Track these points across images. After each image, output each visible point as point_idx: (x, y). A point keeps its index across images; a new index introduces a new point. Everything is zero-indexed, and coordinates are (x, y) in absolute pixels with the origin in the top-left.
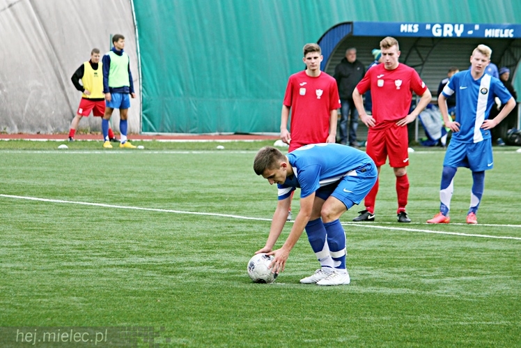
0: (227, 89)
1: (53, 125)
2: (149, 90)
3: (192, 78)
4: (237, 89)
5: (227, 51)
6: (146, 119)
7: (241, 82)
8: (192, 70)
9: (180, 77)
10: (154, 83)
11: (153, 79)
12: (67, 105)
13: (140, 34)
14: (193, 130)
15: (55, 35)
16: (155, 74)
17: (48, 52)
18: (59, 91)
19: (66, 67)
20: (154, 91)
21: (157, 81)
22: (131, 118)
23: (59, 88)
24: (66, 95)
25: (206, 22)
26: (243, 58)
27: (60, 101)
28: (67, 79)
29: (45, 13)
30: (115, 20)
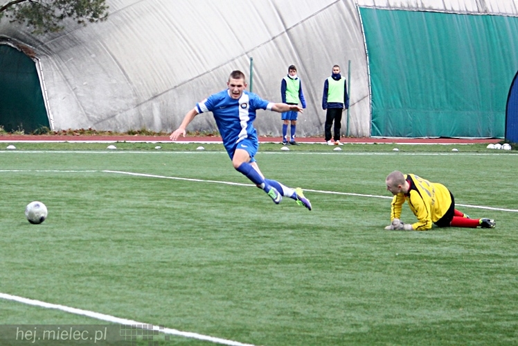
0: (434, 103)
1: (305, 131)
2: (377, 104)
3: (408, 95)
4: (441, 104)
5: (434, 75)
6: (375, 126)
7: (444, 98)
8: (409, 88)
9: (399, 93)
10: (381, 98)
11: (380, 95)
12: (316, 115)
13: (370, 60)
14: (409, 135)
15: (307, 61)
16: (381, 91)
17: (301, 74)
18: (310, 104)
19: (315, 86)
20: (381, 103)
21: (382, 96)
22: (363, 125)
23: (310, 101)
24: (315, 107)
25: (418, 51)
26: (446, 79)
27: (310, 112)
28: (316, 95)
29: (299, 44)
30: (352, 49)
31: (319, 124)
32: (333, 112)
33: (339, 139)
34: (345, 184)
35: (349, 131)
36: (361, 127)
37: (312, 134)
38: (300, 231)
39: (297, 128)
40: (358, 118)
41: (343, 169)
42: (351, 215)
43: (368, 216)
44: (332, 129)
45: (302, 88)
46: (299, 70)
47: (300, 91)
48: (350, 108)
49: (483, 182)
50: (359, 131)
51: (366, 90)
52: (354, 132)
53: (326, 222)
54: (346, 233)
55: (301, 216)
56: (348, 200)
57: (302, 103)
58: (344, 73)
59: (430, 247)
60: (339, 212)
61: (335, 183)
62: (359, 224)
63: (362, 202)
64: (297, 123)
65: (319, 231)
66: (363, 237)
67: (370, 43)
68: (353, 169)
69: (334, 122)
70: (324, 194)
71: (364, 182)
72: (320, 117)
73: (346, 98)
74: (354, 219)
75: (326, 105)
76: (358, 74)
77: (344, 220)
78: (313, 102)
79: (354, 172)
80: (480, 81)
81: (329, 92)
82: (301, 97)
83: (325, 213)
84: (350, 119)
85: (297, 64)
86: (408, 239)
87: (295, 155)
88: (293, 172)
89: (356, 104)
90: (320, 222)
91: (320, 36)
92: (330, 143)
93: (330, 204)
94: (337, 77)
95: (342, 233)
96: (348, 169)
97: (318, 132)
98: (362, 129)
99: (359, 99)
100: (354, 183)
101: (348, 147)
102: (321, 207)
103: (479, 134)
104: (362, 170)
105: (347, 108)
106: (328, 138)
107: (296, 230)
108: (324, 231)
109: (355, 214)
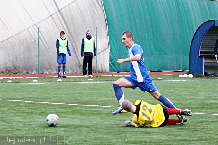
1: (71, 69)
2: (113, 52)
4: (151, 51)
5: (146, 34)
6: (112, 65)
7: (153, 48)
11: (115, 47)
12: (77, 60)
13: (108, 27)
15: (71, 28)
17: (68, 36)
18: (74, 53)
19: (77, 43)
20: (115, 53)
21: (116, 48)
22: (106, 65)
23: (74, 52)
24: (76, 55)
25: (137, 21)
26: (154, 37)
27: (74, 59)
28: (77, 48)
29: (66, 18)
30: (98, 21)
31: (79, 65)
32: (87, 58)
33: (91, 74)
34: (95, 100)
35: (97, 69)
36: (104, 66)
37: (75, 72)
38: (69, 129)
39: (66, 68)
40: (102, 61)
41: (94, 91)
42: (99, 118)
43: (109, 119)
44: (87, 68)
45: (69, 45)
46: (67, 34)
47: (67, 46)
48: (97, 55)
49: (177, 97)
50: (103, 69)
51: (107, 45)
52: (100, 70)
53: (84, 122)
54: (96, 129)
55: (69, 120)
56: (97, 109)
57: (69, 53)
58: (93, 35)
59: (146, 136)
60: (92, 117)
61: (89, 100)
62: (104, 124)
63: (105, 110)
64: (66, 65)
65: (80, 128)
66: (106, 131)
67: (108, 17)
68: (100, 91)
69: (88, 64)
70: (83, 106)
71: (106, 99)
72: (80, 61)
73: (95, 49)
74: (100, 121)
75: (83, 54)
76: (101, 35)
77: (95, 121)
78: (75, 52)
79: (100, 93)
80: (174, 37)
81: (85, 47)
82: (68, 49)
83: (83, 118)
84: (97, 62)
85: (65, 30)
86: (133, 131)
87: (65, 84)
88: (64, 94)
89: (101, 53)
90: (80, 123)
91: (79, 14)
92: (86, 76)
93: (86, 112)
94: (89, 37)
95: (94, 129)
96: (97, 91)
97: (79, 70)
98: (105, 68)
99: (103, 50)
100: (100, 99)
101: (97, 78)
102: (81, 114)
103: (174, 68)
104: (105, 91)
105: (95, 55)
106: (85, 73)
107: (67, 128)
108: (83, 128)
109: (102, 118)
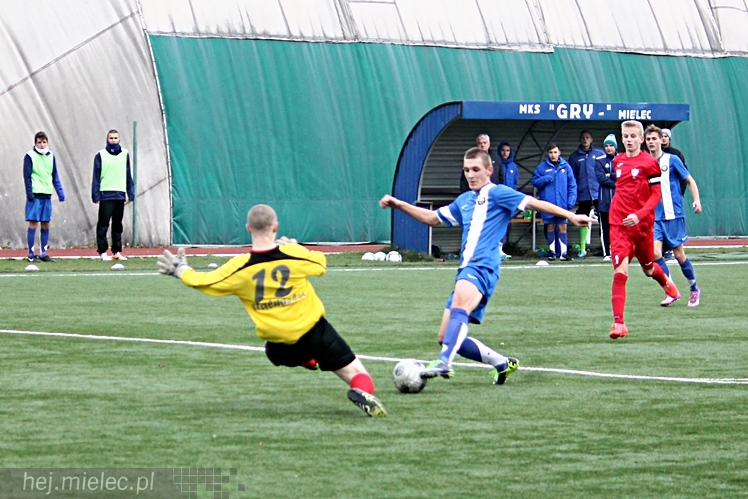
0: (274, 188)
1: (65, 238)
2: (182, 193)
3: (232, 176)
4: (286, 188)
5: (273, 142)
6: (178, 227)
7: (291, 180)
8: (232, 164)
9: (217, 174)
10: (187, 182)
11: (186, 178)
12: (81, 212)
13: (168, 121)
14: (234, 241)
15: (65, 124)
16: (187, 170)
17: (57, 146)
18: (72, 194)
19: (80, 164)
20: (187, 192)
21: (190, 180)
22: (160, 227)
23: (72, 190)
24: (80, 199)
25: (247, 105)
26: (293, 150)
27: (73, 207)
28: (81, 179)
29: (52, 97)
30: (138, 104)
31: (87, 227)
32: (110, 207)
33: (120, 251)
34: (129, 323)
35: (137, 236)
36: (156, 230)
37: (76, 244)
38: (57, 402)
39: (52, 233)
40: (150, 214)
41: (127, 299)
42: (140, 374)
43: (167, 375)
44: (109, 234)
45: (58, 170)
46: (53, 139)
47: (54, 174)
48: (137, 199)
49: (355, 316)
50: (153, 237)
51: (163, 171)
52: (145, 238)
53: (98, 385)
54: (131, 403)
55: (57, 378)
56: (135, 349)
57: (58, 193)
58: (126, 143)
59: (269, 423)
60: (120, 369)
61: (114, 322)
62: (153, 389)
63: (158, 352)
64: (52, 225)
65: (87, 401)
66: (158, 408)
67: (168, 93)
68: (143, 299)
69: (111, 222)
70: (96, 341)
71: (160, 320)
72: (89, 215)
73: (130, 183)
74: (144, 380)
75: (97, 195)
76: (149, 144)
77: (129, 382)
78: (76, 190)
79: (144, 303)
80: (349, 150)
81: (102, 175)
82: (55, 182)
83: (98, 372)
84: (137, 217)
85: (49, 129)
86: (233, 410)
87: (48, 279)
88: (45, 306)
89: (148, 193)
90: (89, 386)
91: (86, 83)
92: (106, 257)
93: (105, 356)
94: (114, 149)
95: (126, 404)
96: (136, 299)
97: (86, 239)
98: (157, 234)
99: (152, 184)
100: (144, 321)
101: (136, 262)
102: (91, 362)
103: (349, 236)
104: (159, 299)
105: (132, 198)
106: (102, 249)
107: (50, 401)
108: (96, 401)
109: (147, 372)
